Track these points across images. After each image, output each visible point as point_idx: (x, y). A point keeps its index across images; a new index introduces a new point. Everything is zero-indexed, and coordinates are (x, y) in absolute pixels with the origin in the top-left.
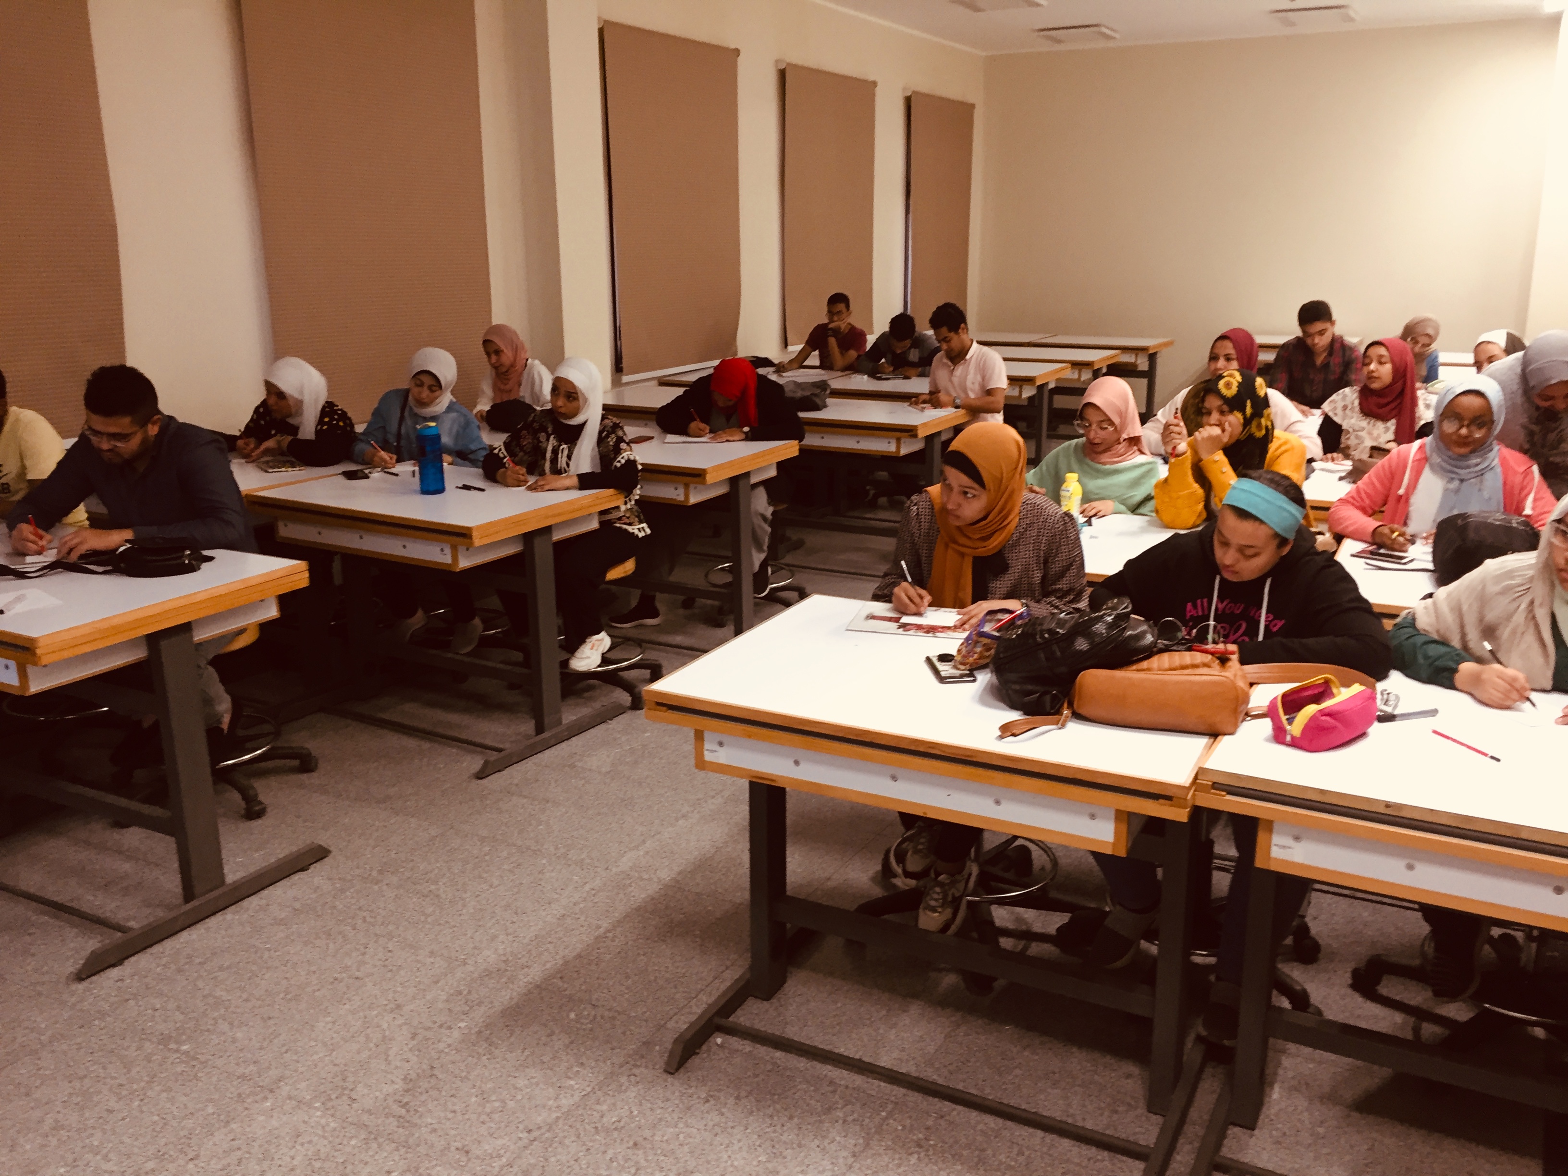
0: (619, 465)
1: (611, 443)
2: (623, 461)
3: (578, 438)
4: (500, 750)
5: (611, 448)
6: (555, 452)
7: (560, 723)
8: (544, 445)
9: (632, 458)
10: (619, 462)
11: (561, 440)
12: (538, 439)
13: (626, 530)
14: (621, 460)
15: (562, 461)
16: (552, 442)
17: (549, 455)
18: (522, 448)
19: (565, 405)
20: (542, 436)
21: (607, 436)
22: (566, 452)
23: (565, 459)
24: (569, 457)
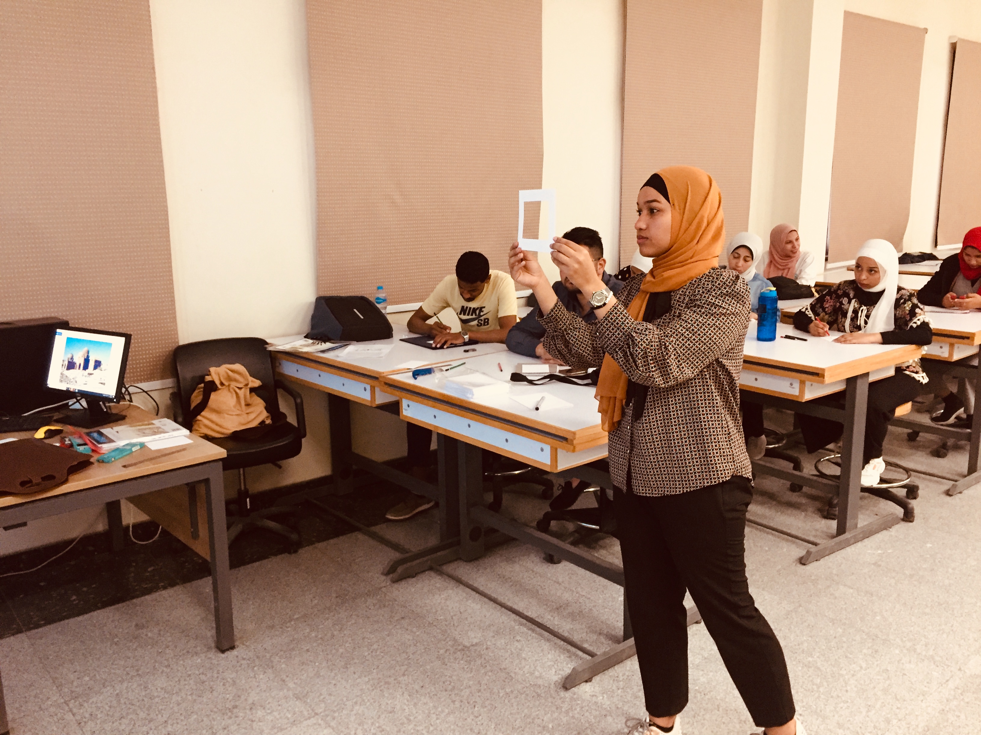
0: (915, 326)
1: (908, 308)
2: (919, 323)
3: (876, 304)
4: (815, 544)
5: (907, 312)
6: (855, 312)
7: (856, 527)
8: (845, 307)
9: (926, 320)
10: (915, 323)
11: (861, 303)
12: (841, 303)
13: (914, 378)
14: (916, 322)
15: (861, 321)
16: (854, 304)
17: (850, 314)
18: (824, 309)
19: (868, 278)
20: (845, 300)
21: (904, 303)
22: (865, 312)
23: (863, 317)
24: (868, 316)
